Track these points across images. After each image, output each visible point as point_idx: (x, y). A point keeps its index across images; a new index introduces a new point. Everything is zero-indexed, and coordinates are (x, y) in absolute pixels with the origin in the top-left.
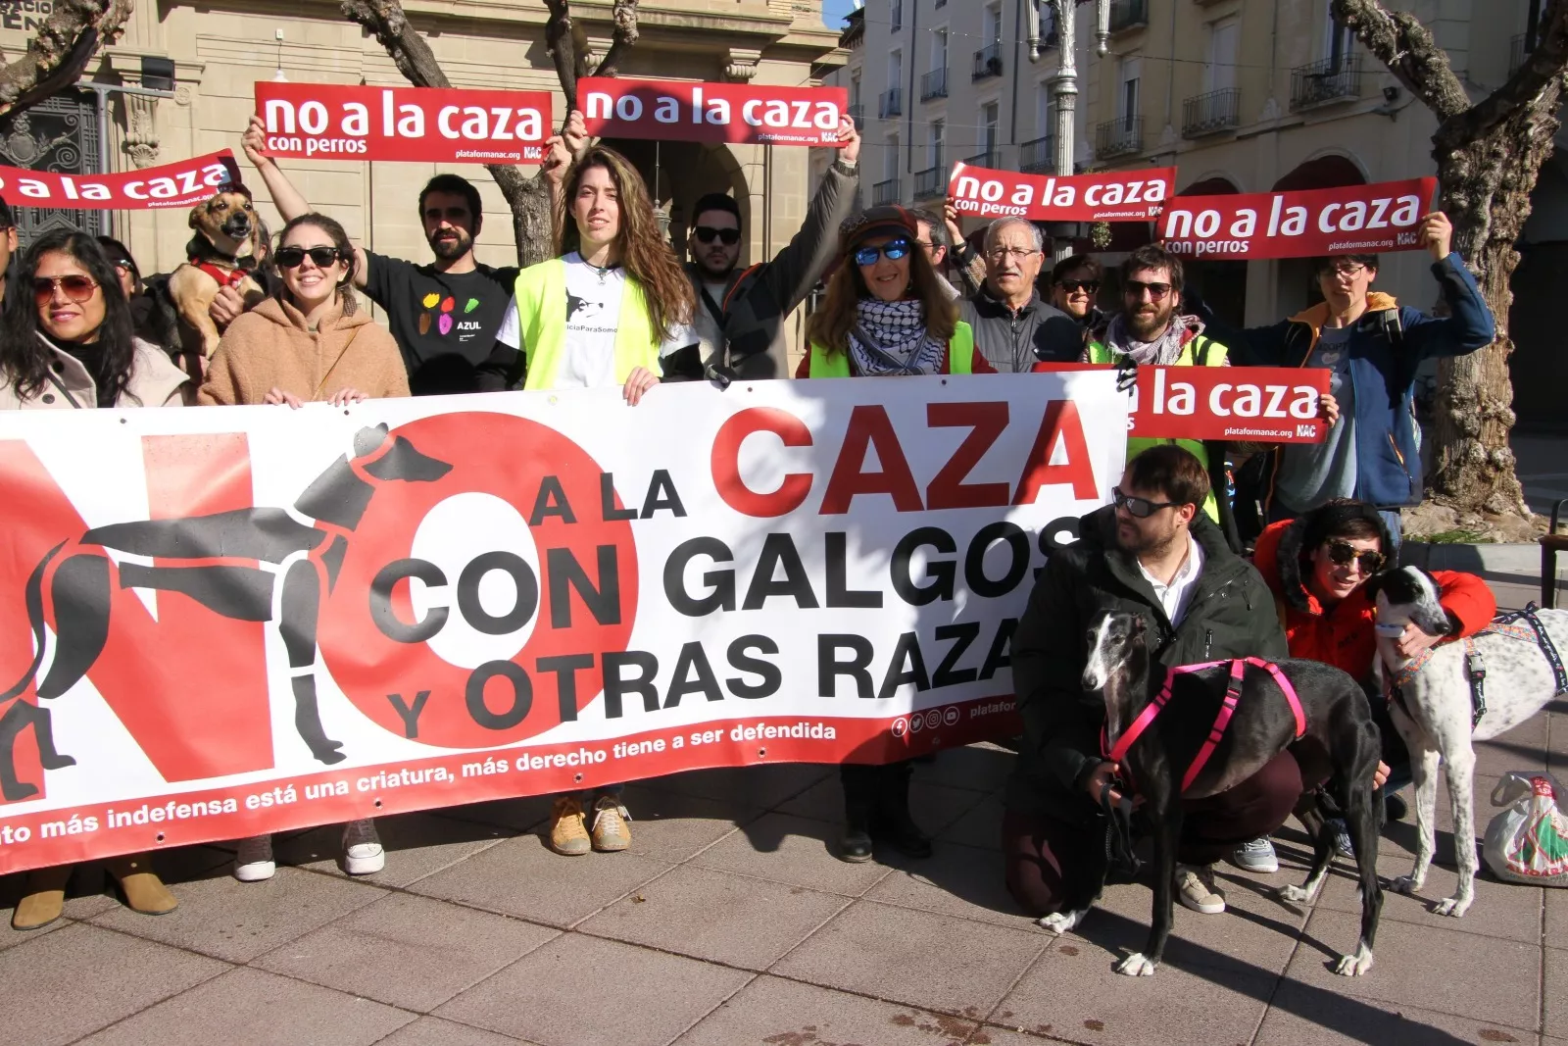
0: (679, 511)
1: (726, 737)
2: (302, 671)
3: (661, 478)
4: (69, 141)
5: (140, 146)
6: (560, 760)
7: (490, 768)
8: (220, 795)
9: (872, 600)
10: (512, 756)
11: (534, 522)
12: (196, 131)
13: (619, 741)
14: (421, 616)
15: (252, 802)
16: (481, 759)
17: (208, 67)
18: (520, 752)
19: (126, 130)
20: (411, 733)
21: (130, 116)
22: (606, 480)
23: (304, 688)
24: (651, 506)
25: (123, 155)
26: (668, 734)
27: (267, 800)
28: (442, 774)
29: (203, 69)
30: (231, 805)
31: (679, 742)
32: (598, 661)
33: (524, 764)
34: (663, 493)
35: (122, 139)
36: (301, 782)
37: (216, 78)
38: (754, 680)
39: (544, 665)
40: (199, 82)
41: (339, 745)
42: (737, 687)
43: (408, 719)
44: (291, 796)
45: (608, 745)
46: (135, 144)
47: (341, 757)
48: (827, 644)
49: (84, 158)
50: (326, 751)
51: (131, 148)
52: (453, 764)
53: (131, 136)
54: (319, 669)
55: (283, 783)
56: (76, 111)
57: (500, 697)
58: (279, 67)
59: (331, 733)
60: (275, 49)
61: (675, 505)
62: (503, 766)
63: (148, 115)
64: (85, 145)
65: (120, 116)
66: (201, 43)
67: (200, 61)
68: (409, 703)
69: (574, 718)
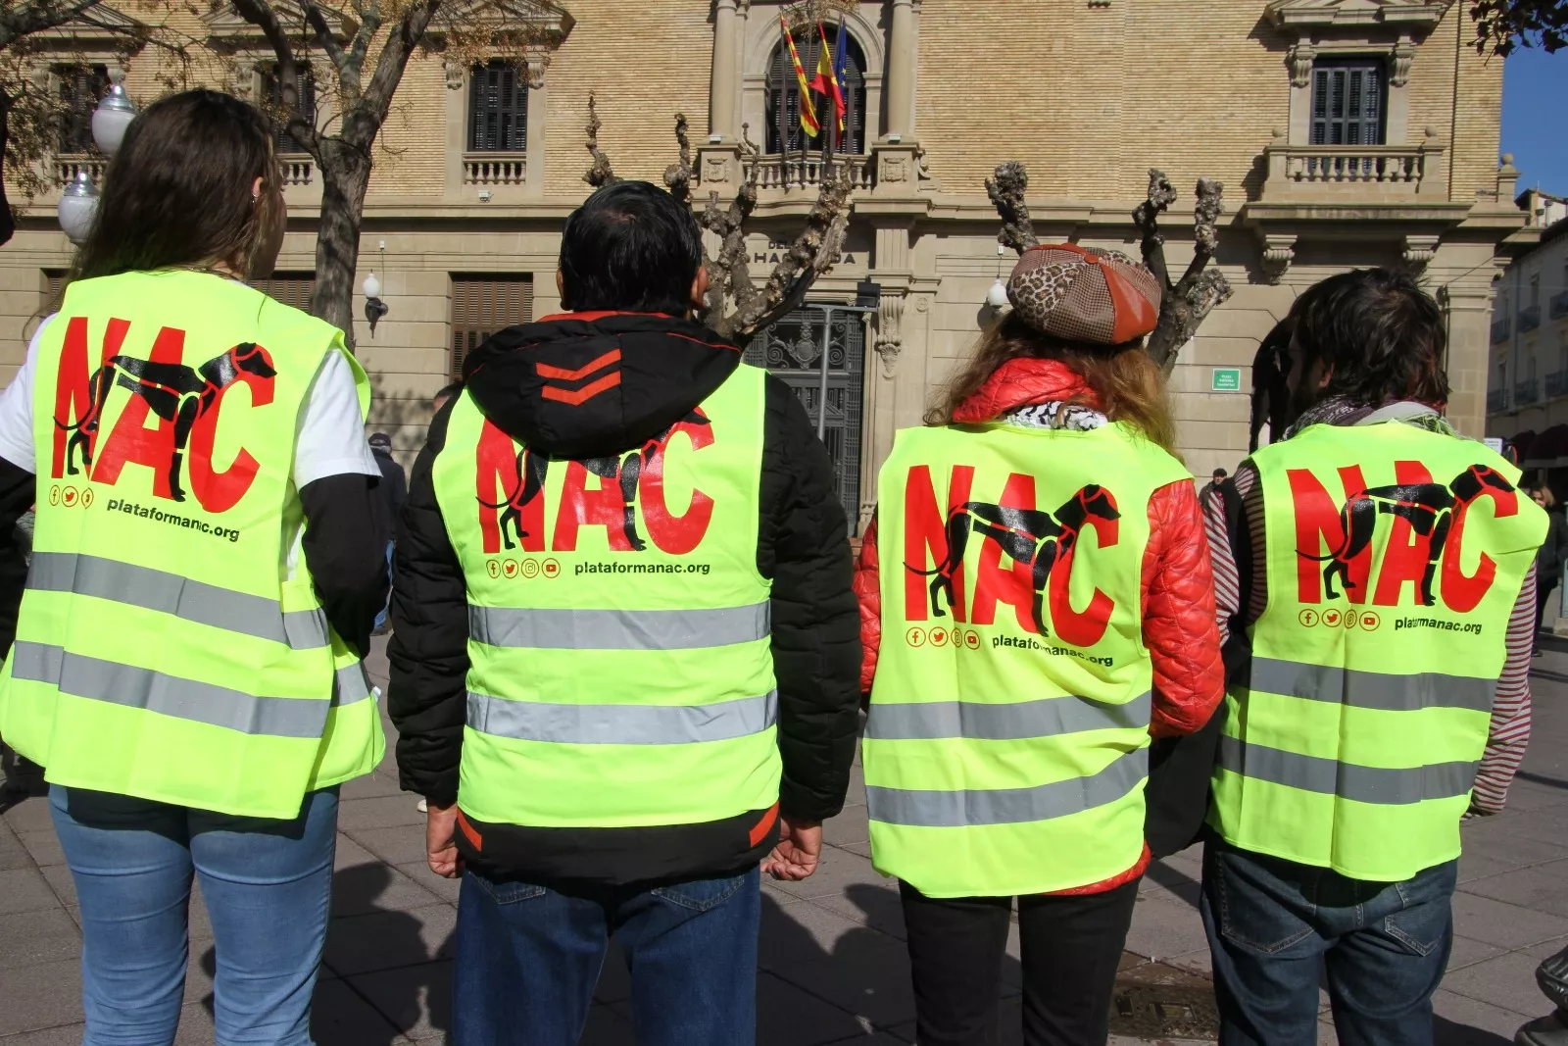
4: (838, 344)
5: (887, 345)
12: (931, 331)
17: (944, 280)
19: (878, 333)
21: (881, 322)
25: (874, 353)
29: (939, 282)
35: (874, 341)
37: (949, 289)
40: (935, 293)
46: (883, 343)
49: (847, 356)
51: (881, 347)
53: (881, 338)
56: (844, 321)
58: (998, 277)
60: (996, 263)
63: (895, 320)
64: (849, 346)
65: (875, 323)
66: (939, 262)
67: (937, 276)
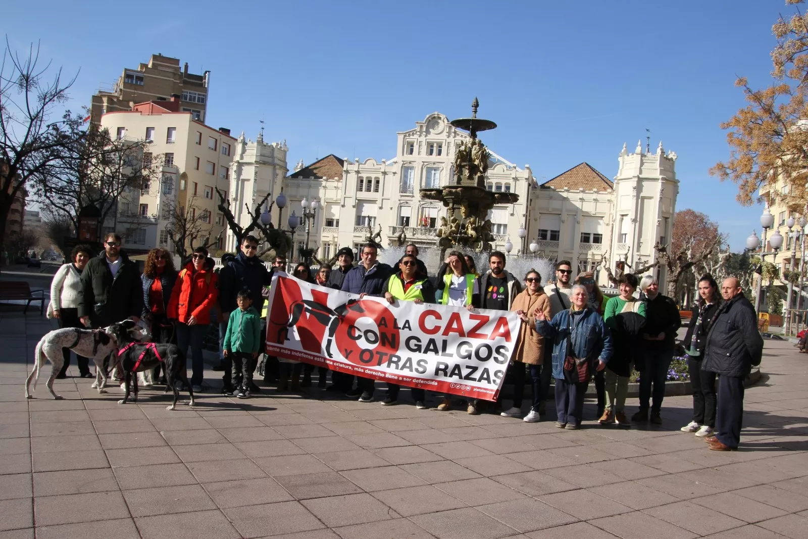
0: (410, 330)
1: (411, 381)
2: (330, 338)
3: (408, 321)
6: (374, 373)
7: (360, 370)
8: (311, 355)
10: (365, 369)
11: (379, 325)
13: (388, 373)
14: (356, 335)
15: (316, 359)
16: (358, 367)
18: (366, 369)
20: (347, 358)
22: (396, 319)
23: (329, 342)
24: (404, 327)
26: (399, 376)
27: (318, 359)
28: (350, 368)
30: (312, 358)
31: (401, 378)
32: (389, 355)
33: (367, 371)
34: (407, 325)
36: (323, 358)
38: (421, 369)
39: (377, 353)
41: (332, 354)
42: (417, 370)
43: (347, 354)
45: (385, 373)
47: (332, 357)
48: (439, 364)
50: (330, 354)
52: (353, 367)
54: (333, 339)
55: (320, 357)
57: (366, 357)
59: (331, 352)
61: (409, 328)
62: (362, 371)
68: (348, 352)
69: (380, 365)
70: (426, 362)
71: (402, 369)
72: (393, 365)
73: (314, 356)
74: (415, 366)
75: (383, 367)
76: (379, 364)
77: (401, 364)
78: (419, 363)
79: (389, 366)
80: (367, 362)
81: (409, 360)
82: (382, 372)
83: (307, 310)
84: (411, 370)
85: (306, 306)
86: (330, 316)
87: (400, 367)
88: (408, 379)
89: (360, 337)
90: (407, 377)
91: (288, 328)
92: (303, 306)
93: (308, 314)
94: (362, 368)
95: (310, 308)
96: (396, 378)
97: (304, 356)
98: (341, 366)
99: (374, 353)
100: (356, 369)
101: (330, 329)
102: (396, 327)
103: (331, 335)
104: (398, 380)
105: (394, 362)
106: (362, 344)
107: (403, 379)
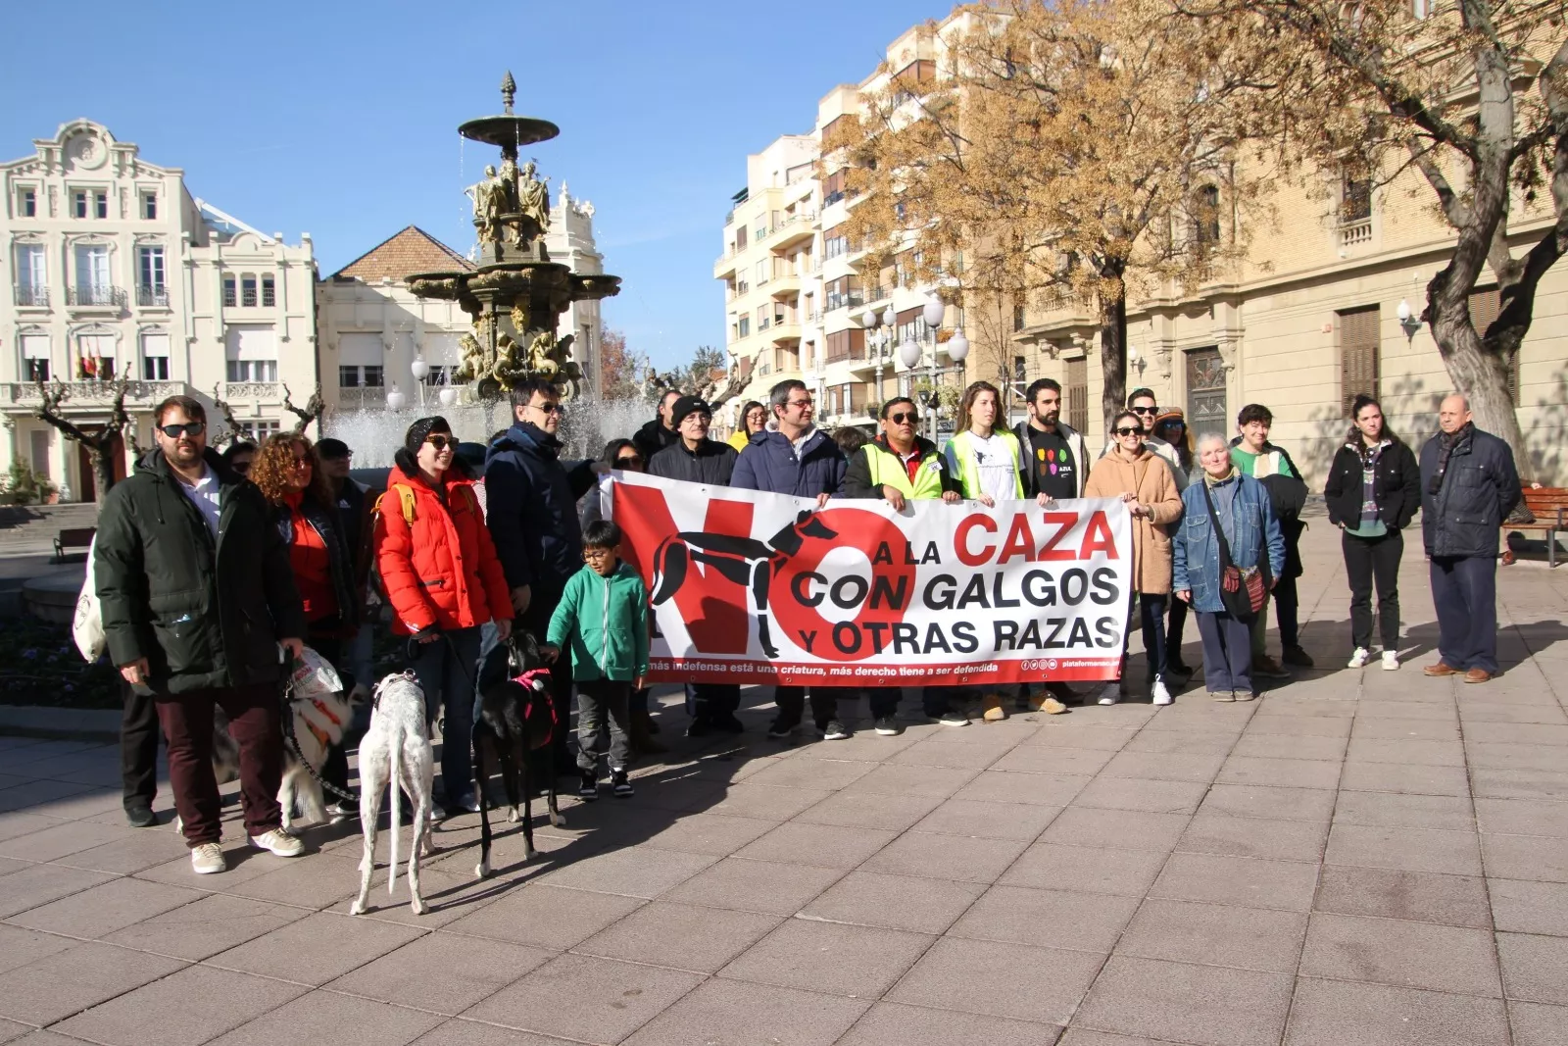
0: (938, 561)
1: (952, 671)
2: (762, 612)
3: (932, 545)
6: (875, 672)
7: (844, 672)
8: (721, 662)
9: (1015, 603)
10: (854, 667)
11: (874, 562)
13: (902, 666)
14: (813, 595)
15: (733, 668)
16: (839, 666)
18: (857, 666)
20: (809, 650)
22: (908, 544)
23: (763, 620)
24: (927, 557)
26: (926, 667)
27: (740, 669)
28: (821, 671)
30: (724, 668)
31: (931, 672)
32: (890, 626)
33: (859, 672)
34: (932, 553)
36: (756, 663)
38: (966, 644)
39: (867, 626)
41: (777, 650)
42: (958, 646)
43: (807, 642)
44: (751, 669)
45: (896, 667)
47: (777, 656)
48: (998, 625)
50: (771, 652)
52: (827, 667)
54: (768, 612)
55: (748, 662)
57: (847, 638)
61: (937, 559)
62: (849, 672)
68: (808, 635)
69: (880, 652)
70: (970, 627)
71: (927, 650)
72: (906, 647)
73: (729, 663)
74: (951, 639)
75: (888, 655)
76: (878, 649)
77: (921, 640)
78: (955, 630)
79: (898, 650)
80: (854, 650)
81: (934, 628)
82: (890, 667)
83: (695, 555)
84: (947, 650)
85: (690, 546)
86: (747, 561)
87: (922, 647)
88: (944, 671)
89: (820, 597)
90: (942, 666)
91: (654, 607)
92: (685, 547)
93: (700, 565)
94: (847, 666)
95: (700, 550)
96: (921, 672)
97: (703, 667)
98: (798, 671)
99: (860, 627)
100: (834, 671)
101: (755, 591)
102: (911, 562)
103: (761, 605)
104: (926, 677)
105: (905, 639)
106: (830, 613)
107: (935, 671)
